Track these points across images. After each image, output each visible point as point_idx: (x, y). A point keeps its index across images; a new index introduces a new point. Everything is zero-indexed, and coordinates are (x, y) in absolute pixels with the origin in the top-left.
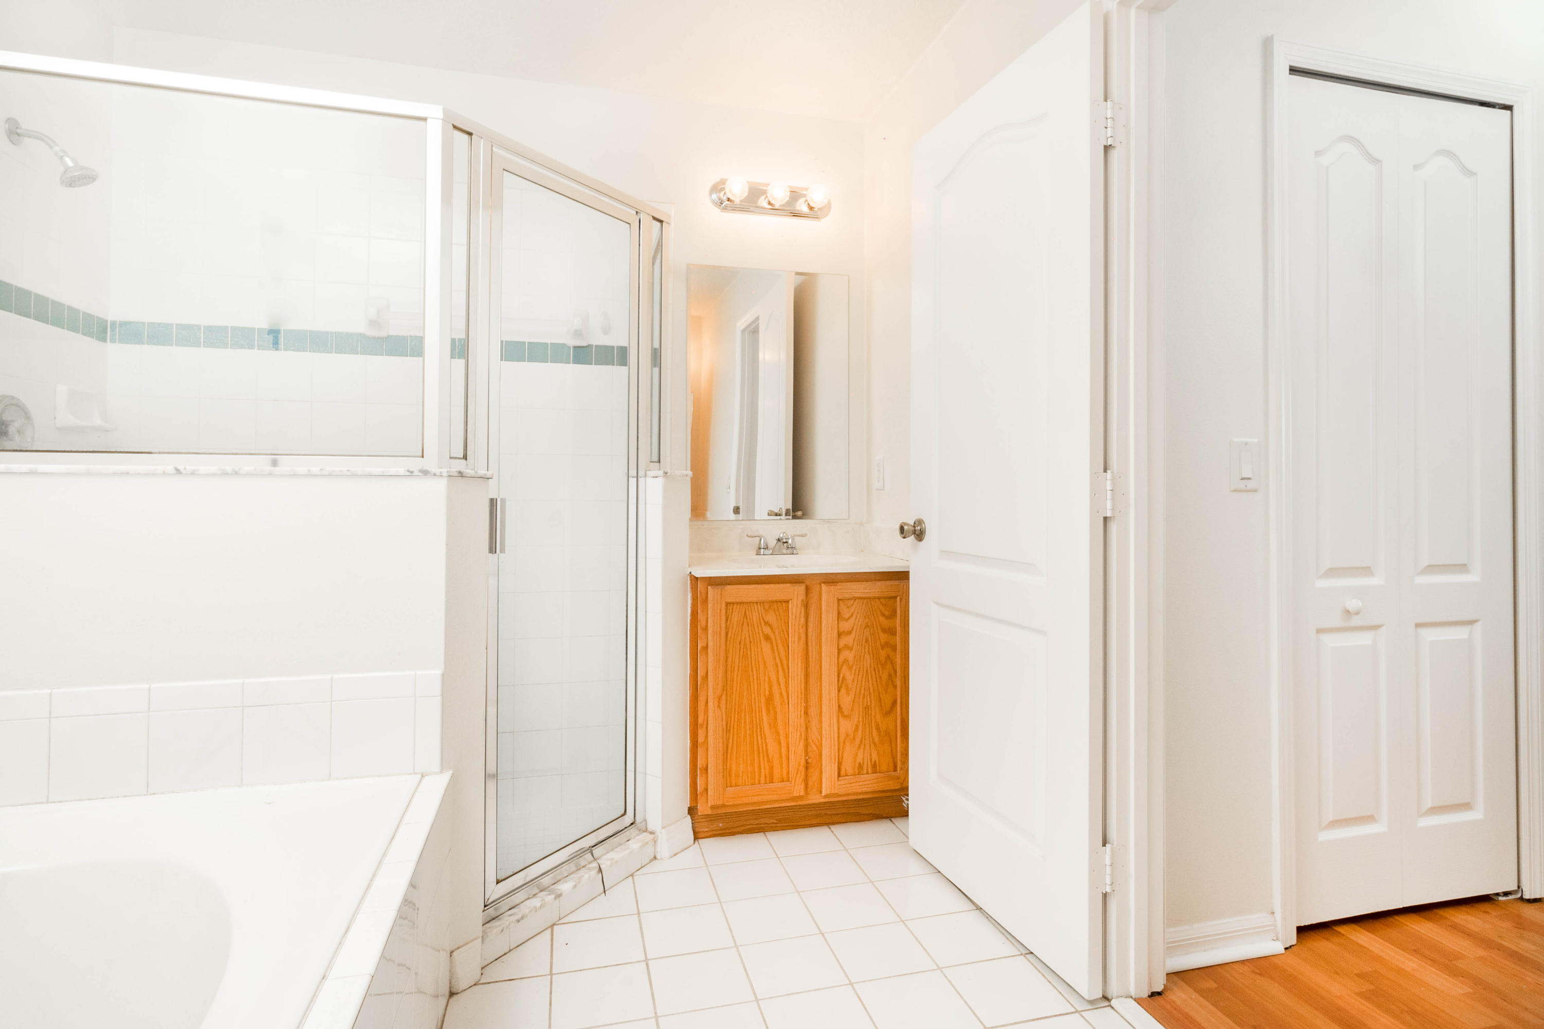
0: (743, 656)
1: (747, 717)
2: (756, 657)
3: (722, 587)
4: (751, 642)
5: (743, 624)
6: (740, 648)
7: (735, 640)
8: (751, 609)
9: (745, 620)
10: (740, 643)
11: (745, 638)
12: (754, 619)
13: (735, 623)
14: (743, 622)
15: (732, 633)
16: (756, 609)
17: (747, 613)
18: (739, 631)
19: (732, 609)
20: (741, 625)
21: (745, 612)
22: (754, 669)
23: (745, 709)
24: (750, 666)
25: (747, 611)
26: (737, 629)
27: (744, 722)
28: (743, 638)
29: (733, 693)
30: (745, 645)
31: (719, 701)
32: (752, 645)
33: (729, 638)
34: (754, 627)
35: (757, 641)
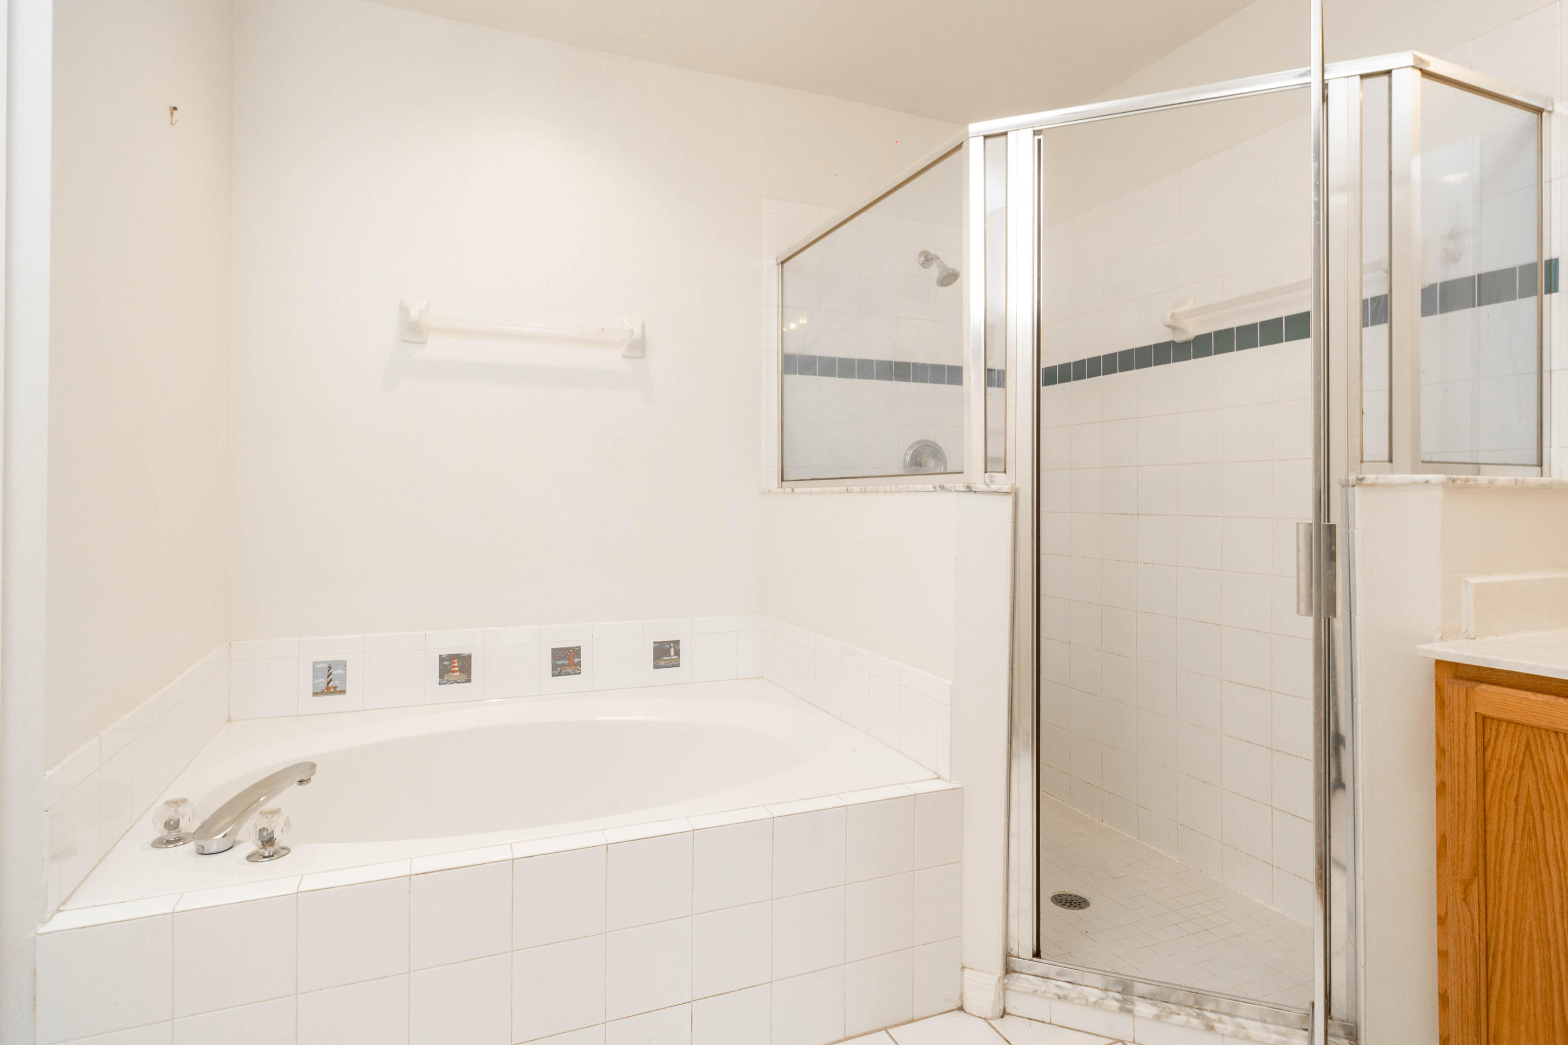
0: (1524, 829)
1: (1536, 952)
2: (1558, 843)
3: (1469, 684)
4: (1542, 807)
5: (1522, 767)
6: (1517, 810)
7: (1505, 792)
8: (1542, 741)
9: (1527, 759)
10: (1516, 800)
11: (1529, 796)
12: (1552, 764)
13: (1505, 758)
14: (1523, 761)
15: (1497, 775)
16: (1555, 746)
17: (1533, 748)
18: (1513, 775)
19: (1497, 730)
20: (1518, 767)
21: (1528, 745)
22: (1552, 862)
23: (1531, 934)
24: (1542, 855)
25: (1532, 742)
26: (1510, 772)
27: (1529, 958)
28: (1524, 793)
29: (1500, 889)
30: (1528, 808)
31: (1465, 890)
32: (1545, 812)
33: (1490, 782)
34: (1550, 779)
35: (1558, 811)
